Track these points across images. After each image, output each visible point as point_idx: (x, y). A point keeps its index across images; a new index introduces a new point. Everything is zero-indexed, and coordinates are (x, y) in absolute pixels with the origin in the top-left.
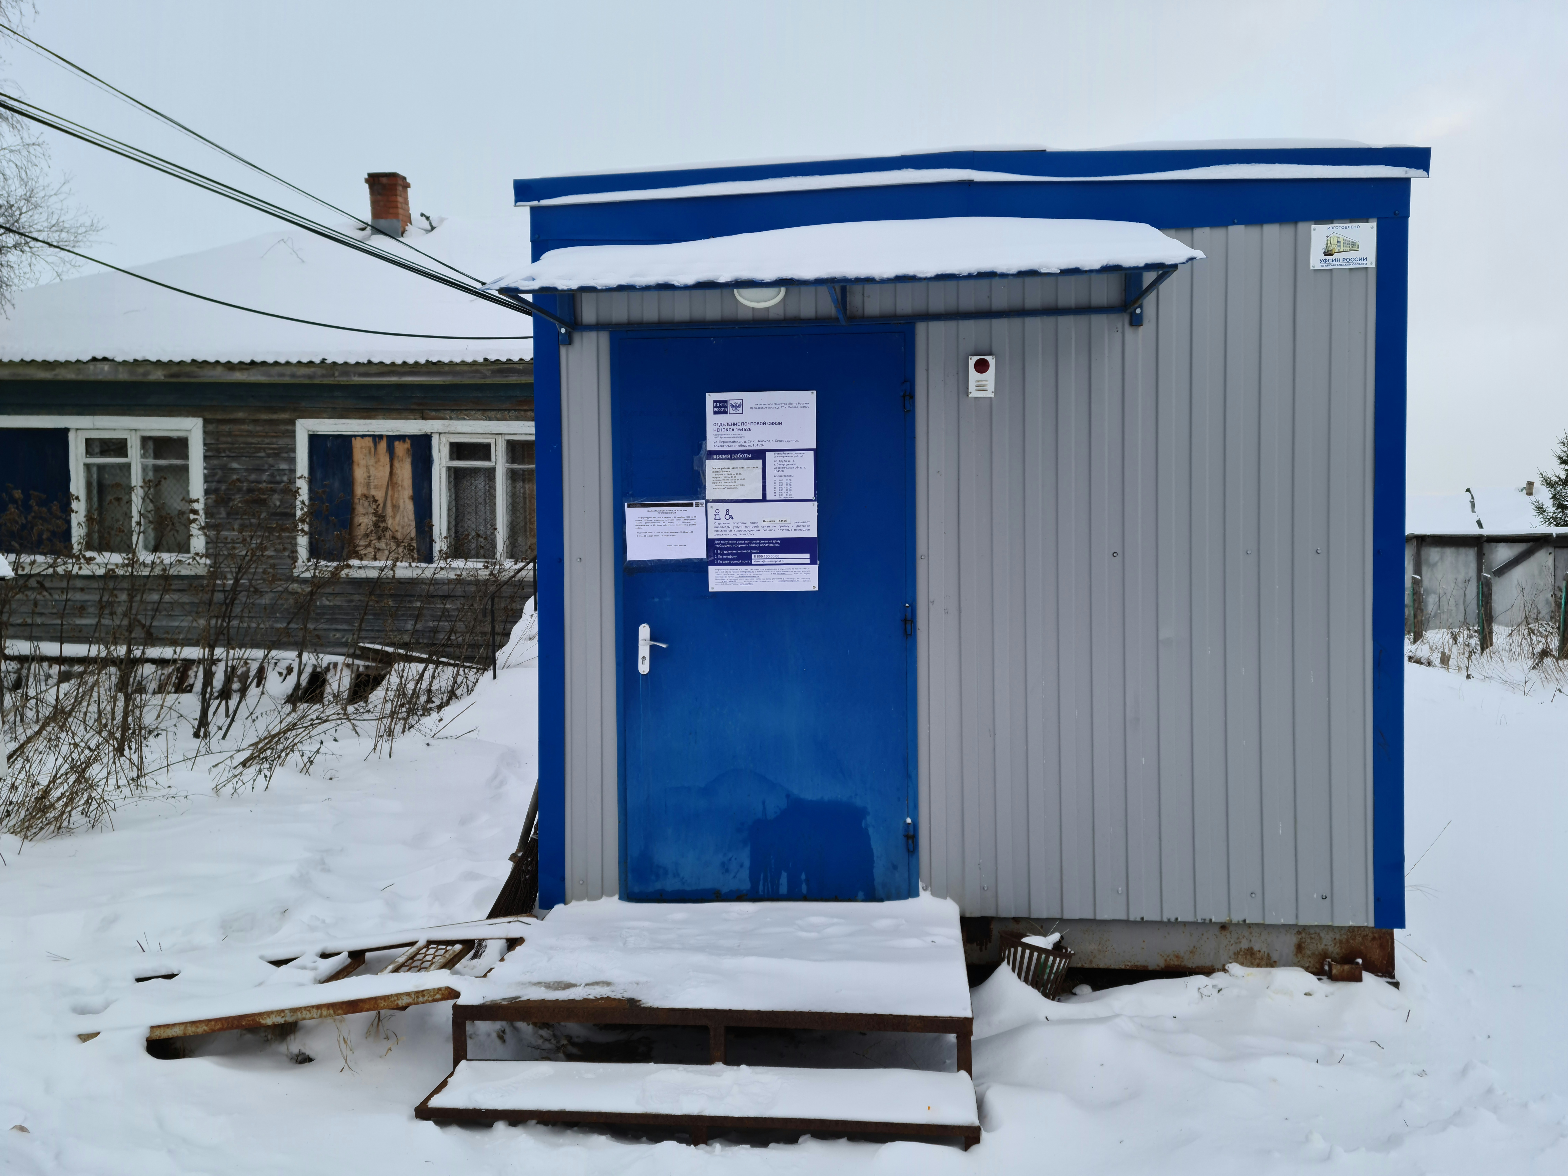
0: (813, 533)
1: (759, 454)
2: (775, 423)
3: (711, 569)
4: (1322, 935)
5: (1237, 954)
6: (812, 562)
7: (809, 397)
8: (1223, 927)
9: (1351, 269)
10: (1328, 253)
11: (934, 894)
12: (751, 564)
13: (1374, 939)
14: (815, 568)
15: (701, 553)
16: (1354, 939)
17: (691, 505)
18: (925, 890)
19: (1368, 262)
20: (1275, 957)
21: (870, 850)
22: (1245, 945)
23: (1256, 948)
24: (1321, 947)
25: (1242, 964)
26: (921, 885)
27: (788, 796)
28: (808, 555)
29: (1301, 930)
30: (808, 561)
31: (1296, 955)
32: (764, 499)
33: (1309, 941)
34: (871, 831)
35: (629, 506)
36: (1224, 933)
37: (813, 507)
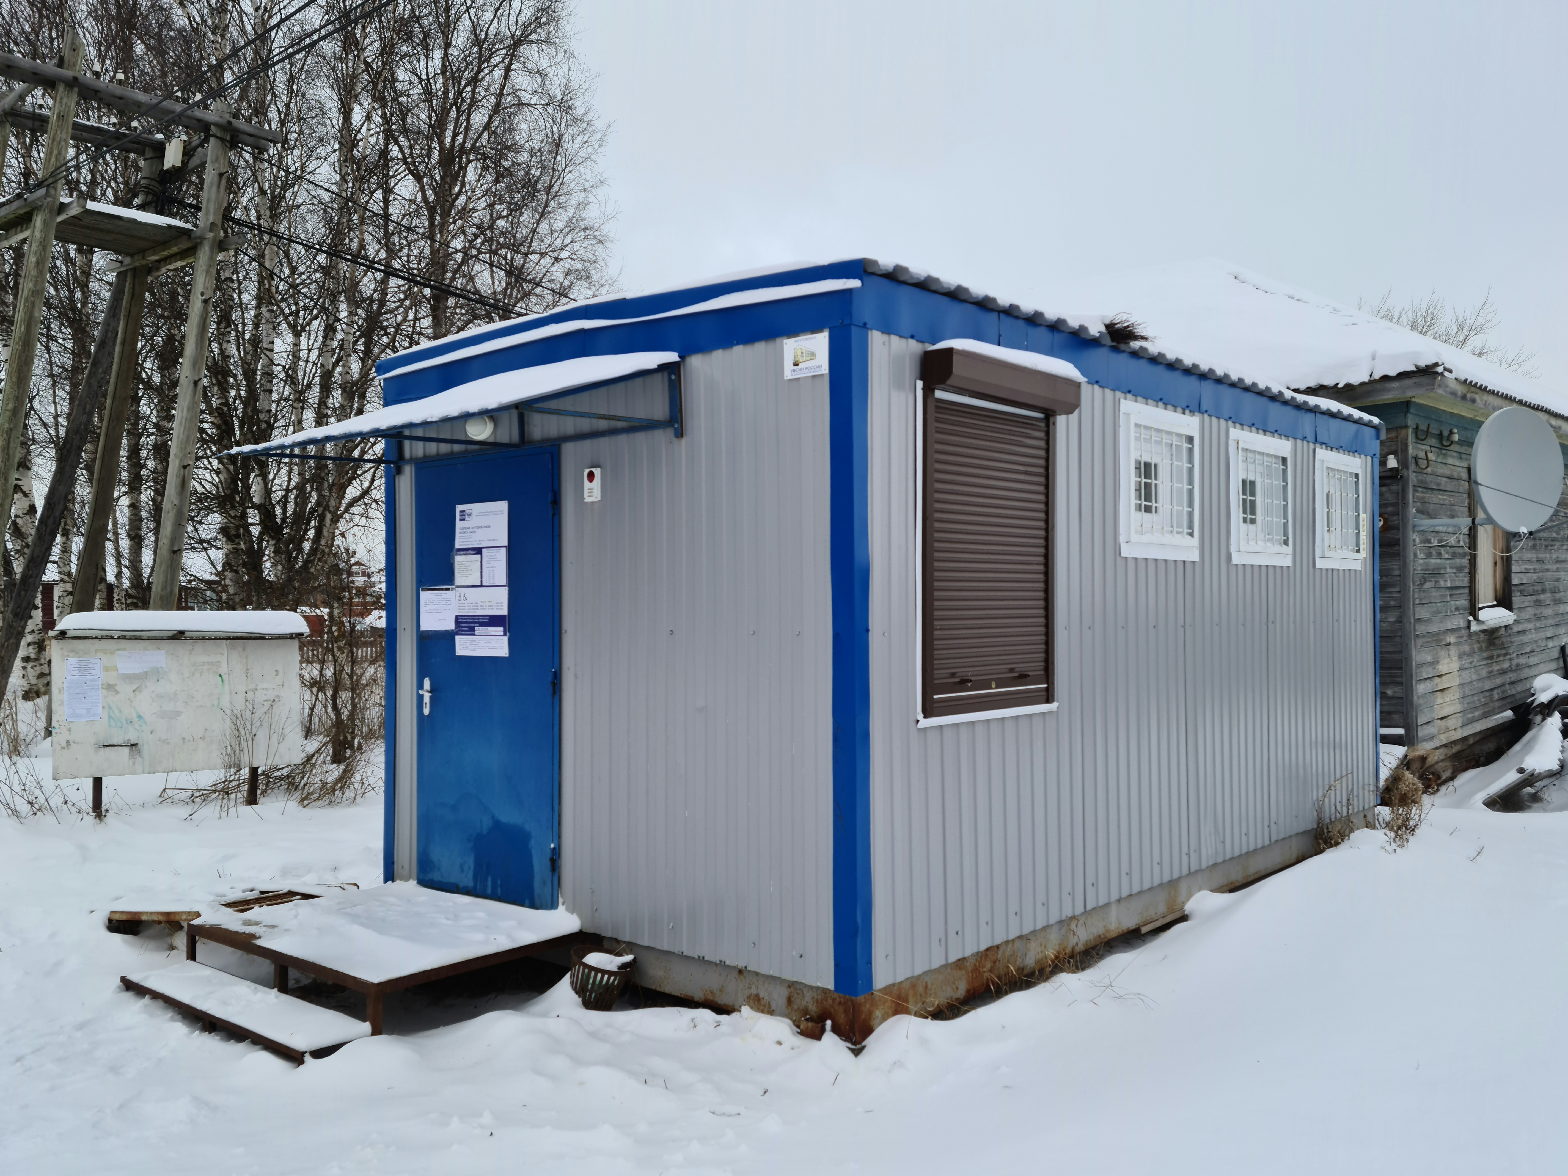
0: (504, 611)
1: (479, 551)
2: (486, 527)
3: (457, 637)
4: (805, 992)
5: (749, 998)
6: (505, 635)
7: (502, 506)
8: (740, 972)
9: (814, 377)
10: (796, 364)
11: (567, 909)
12: (474, 635)
13: (840, 1003)
14: (506, 639)
15: (451, 626)
16: (826, 1001)
17: (448, 589)
18: (563, 904)
19: (823, 368)
20: (773, 1007)
21: (531, 866)
22: (754, 991)
23: (761, 996)
24: (804, 1003)
25: (752, 1008)
26: (561, 900)
27: (493, 817)
28: (501, 629)
29: (792, 985)
30: (502, 633)
31: (787, 1007)
32: (481, 586)
33: (796, 995)
34: (533, 851)
35: (423, 590)
36: (741, 977)
37: (505, 592)
